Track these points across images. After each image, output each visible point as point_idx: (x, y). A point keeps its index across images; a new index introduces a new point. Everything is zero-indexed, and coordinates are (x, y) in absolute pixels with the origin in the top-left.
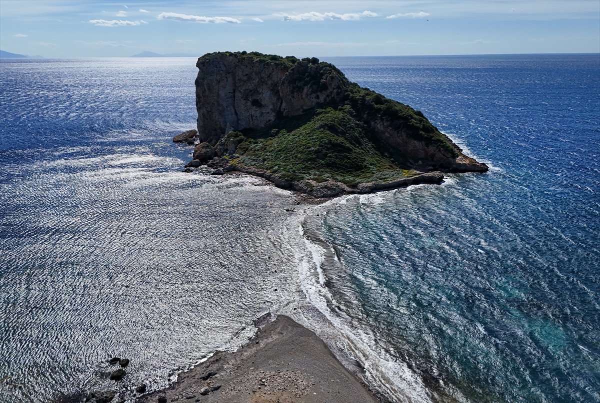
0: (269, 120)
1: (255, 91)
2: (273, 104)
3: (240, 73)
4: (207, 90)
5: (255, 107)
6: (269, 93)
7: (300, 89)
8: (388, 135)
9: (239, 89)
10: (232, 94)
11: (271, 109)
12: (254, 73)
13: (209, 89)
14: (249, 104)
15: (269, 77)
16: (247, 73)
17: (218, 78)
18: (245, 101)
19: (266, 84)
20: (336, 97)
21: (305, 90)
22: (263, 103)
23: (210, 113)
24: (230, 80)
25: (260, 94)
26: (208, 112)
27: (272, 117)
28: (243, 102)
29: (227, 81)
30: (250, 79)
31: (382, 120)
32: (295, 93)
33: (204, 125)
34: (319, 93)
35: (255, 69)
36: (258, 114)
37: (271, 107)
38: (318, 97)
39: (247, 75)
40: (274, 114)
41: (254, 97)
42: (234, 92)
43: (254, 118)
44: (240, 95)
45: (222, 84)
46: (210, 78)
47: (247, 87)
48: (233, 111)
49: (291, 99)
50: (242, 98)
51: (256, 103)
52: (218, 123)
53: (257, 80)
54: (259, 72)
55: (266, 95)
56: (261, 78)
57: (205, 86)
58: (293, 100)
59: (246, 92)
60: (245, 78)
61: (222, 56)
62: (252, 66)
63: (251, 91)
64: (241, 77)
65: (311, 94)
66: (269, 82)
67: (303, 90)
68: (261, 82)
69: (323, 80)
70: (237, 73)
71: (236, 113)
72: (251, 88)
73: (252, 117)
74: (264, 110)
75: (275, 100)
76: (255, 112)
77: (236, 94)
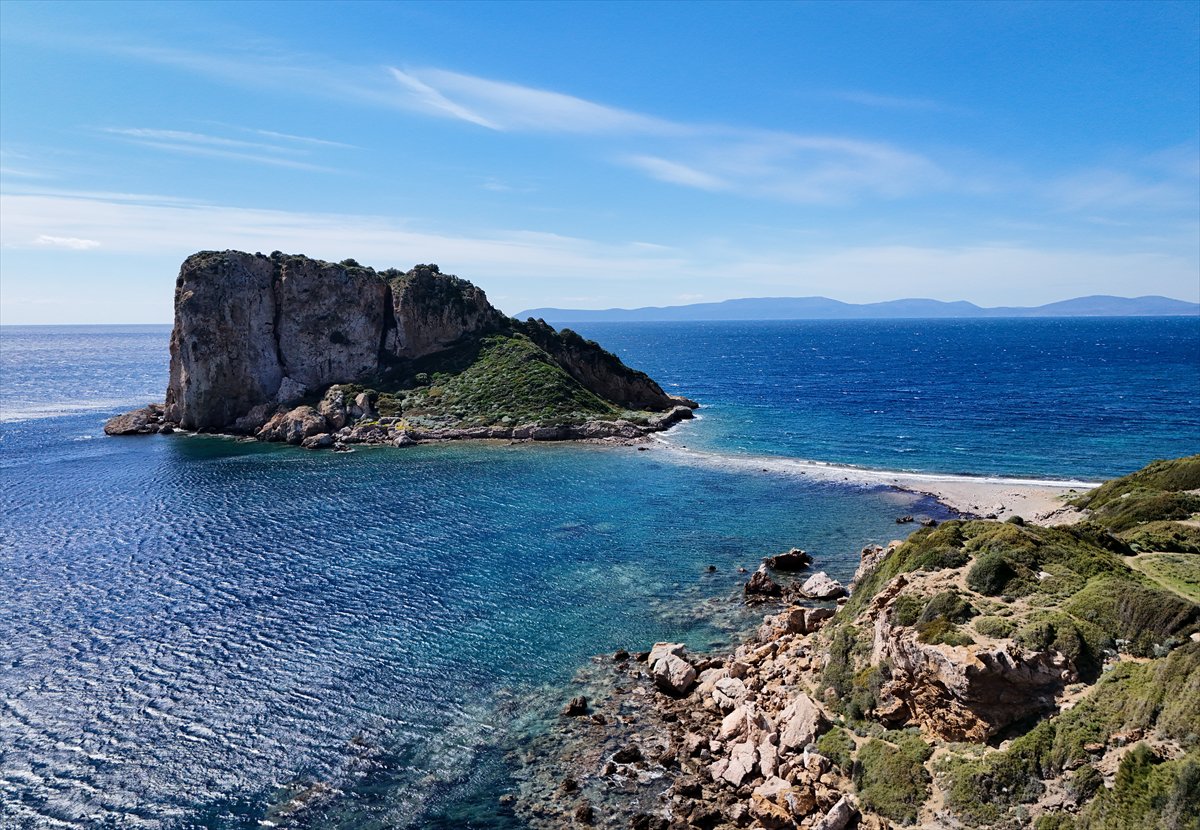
0: (365, 368)
1: (335, 318)
2: (370, 339)
3: (294, 288)
4: (228, 318)
5: (338, 345)
6: (363, 320)
7: (438, 310)
9: (293, 315)
10: (271, 327)
11: (368, 348)
12: (324, 288)
13: (234, 318)
14: (324, 339)
16: (306, 287)
17: (251, 296)
18: (312, 336)
19: (359, 305)
20: (492, 322)
21: (446, 312)
22: (350, 338)
23: (235, 363)
24: (267, 300)
25: (343, 322)
27: (370, 362)
28: (307, 338)
29: (262, 303)
30: (315, 295)
31: (569, 351)
32: (429, 317)
33: (214, 387)
34: (467, 317)
35: (326, 281)
36: (343, 358)
37: (367, 344)
38: (465, 323)
39: (306, 291)
40: (374, 356)
41: (334, 328)
42: (277, 322)
43: (334, 365)
44: (295, 328)
45: (255, 307)
46: (238, 296)
47: (311, 312)
48: (274, 357)
49: (419, 327)
50: (301, 331)
51: (338, 338)
52: (250, 381)
53: (334, 299)
54: (336, 286)
55: (358, 325)
56: (343, 295)
57: (227, 310)
58: (422, 329)
59: (312, 320)
60: (304, 297)
61: (246, 257)
62: (320, 276)
63: (324, 318)
64: (296, 294)
65: (456, 318)
66: (362, 302)
67: (443, 311)
68: (345, 302)
69: (466, 297)
70: (286, 289)
71: (281, 360)
72: (320, 312)
73: (330, 364)
74: (354, 350)
75: (372, 331)
76: (337, 353)
77: (283, 325)
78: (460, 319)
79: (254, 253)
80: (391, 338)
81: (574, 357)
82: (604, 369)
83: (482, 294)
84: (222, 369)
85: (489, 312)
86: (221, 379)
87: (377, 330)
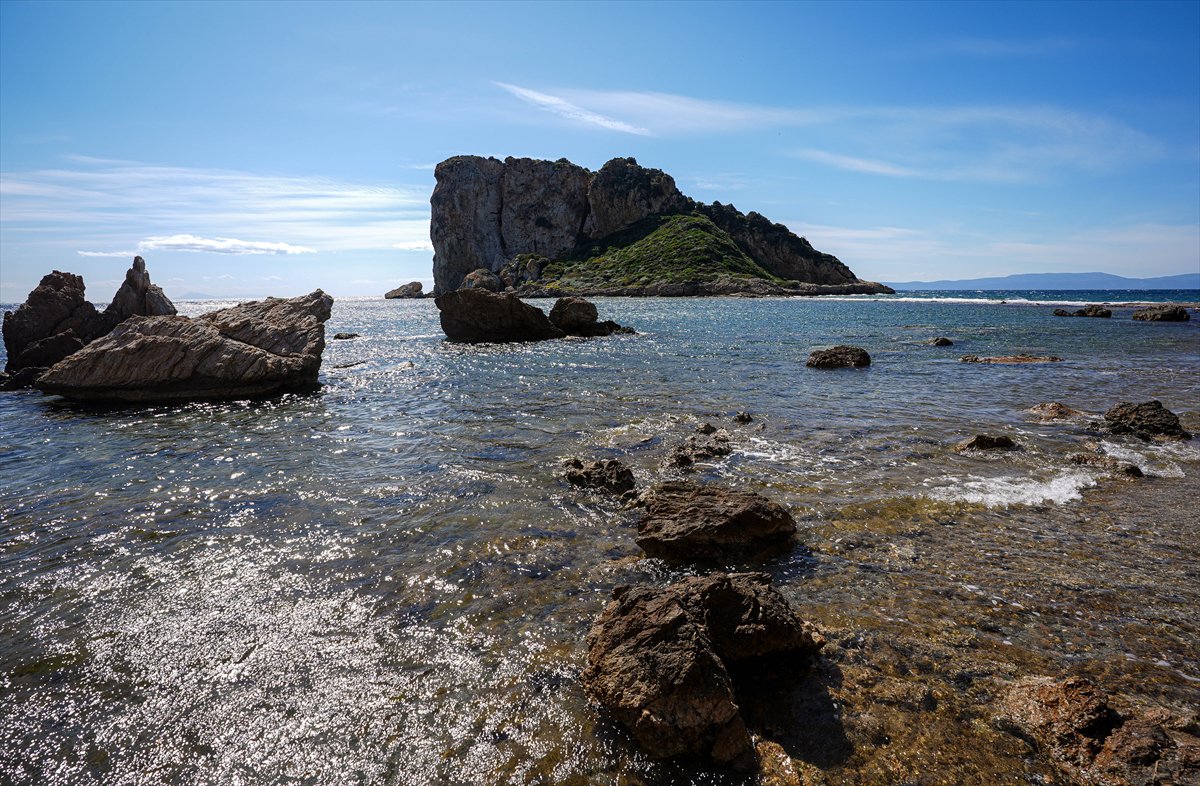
0: (564, 249)
1: (541, 206)
2: (570, 223)
3: (512, 182)
4: (457, 206)
5: (541, 228)
6: (564, 207)
7: (624, 194)
8: (762, 254)
9: (511, 205)
10: (495, 216)
11: (568, 231)
12: (536, 181)
13: (461, 205)
14: (531, 223)
15: (563, 183)
16: (523, 182)
17: (477, 188)
18: (523, 222)
19: (561, 193)
20: (677, 205)
21: (632, 194)
22: (553, 222)
23: (462, 242)
24: (493, 193)
25: (548, 209)
26: (459, 240)
27: (569, 243)
28: (519, 223)
29: (488, 195)
30: (528, 188)
31: (752, 232)
32: (616, 200)
33: (449, 263)
34: (652, 200)
35: (537, 175)
36: (546, 239)
37: (567, 228)
38: (649, 206)
39: (522, 184)
40: (571, 238)
41: (540, 214)
42: (500, 211)
43: (539, 246)
44: (512, 215)
45: (481, 199)
46: (464, 187)
47: (524, 202)
48: (497, 240)
49: (607, 209)
50: (516, 218)
51: (542, 222)
52: (475, 258)
53: (542, 190)
54: (545, 178)
55: (559, 211)
56: (550, 186)
57: (456, 200)
58: (610, 211)
59: (524, 208)
60: (520, 189)
61: (479, 159)
62: (533, 171)
63: (533, 206)
64: (514, 188)
65: (640, 200)
66: (564, 191)
67: (627, 194)
68: (551, 191)
69: (654, 182)
70: (507, 184)
71: (503, 244)
72: (530, 202)
73: (535, 244)
74: (555, 234)
75: (573, 217)
76: (541, 235)
77: (504, 214)
78: (644, 202)
79: (487, 158)
80: (588, 223)
81: (757, 238)
82: (786, 249)
83: (670, 180)
84: (452, 248)
85: (675, 196)
86: (453, 256)
87: (577, 217)
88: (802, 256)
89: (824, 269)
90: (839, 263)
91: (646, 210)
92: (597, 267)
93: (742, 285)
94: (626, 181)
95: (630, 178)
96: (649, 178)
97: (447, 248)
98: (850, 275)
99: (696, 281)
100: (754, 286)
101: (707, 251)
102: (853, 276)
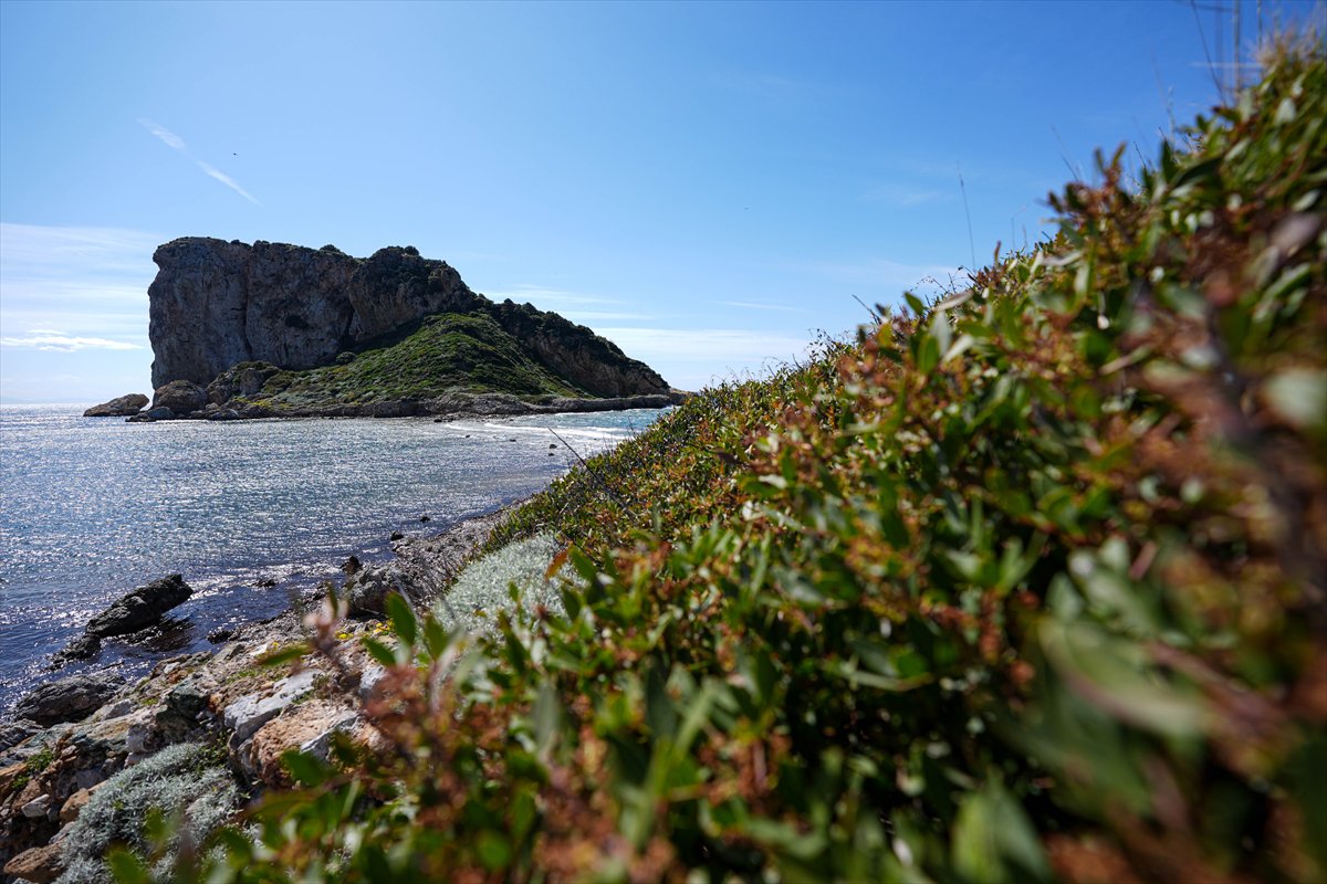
0: (325, 354)
1: (293, 301)
2: (331, 323)
3: (259, 271)
4: (179, 300)
5: (293, 329)
6: (323, 304)
7: (393, 290)
8: (560, 360)
9: (257, 300)
10: (238, 312)
11: (329, 333)
12: (288, 271)
13: (186, 298)
14: (280, 323)
15: (323, 275)
16: (272, 271)
17: (208, 278)
18: (270, 320)
19: (318, 287)
20: (459, 304)
21: (402, 290)
22: (310, 322)
23: (187, 346)
24: (234, 285)
25: (303, 306)
26: (182, 343)
27: (329, 348)
28: (266, 322)
29: (227, 288)
30: (279, 279)
31: (547, 335)
32: (382, 296)
33: (171, 371)
34: (428, 297)
35: (291, 264)
36: (300, 342)
37: (328, 329)
39: (273, 275)
40: (334, 341)
41: (292, 312)
42: (244, 308)
43: (291, 350)
44: (258, 312)
45: (215, 291)
46: (186, 276)
47: (274, 296)
48: (241, 344)
49: (372, 307)
50: (262, 315)
51: (295, 322)
53: (296, 282)
55: (317, 308)
56: (306, 278)
58: (376, 309)
59: (273, 304)
60: (269, 281)
62: (286, 260)
63: (283, 301)
64: (261, 279)
65: (412, 297)
66: (324, 285)
67: (397, 290)
68: (308, 284)
69: (433, 276)
70: (252, 273)
71: (248, 347)
72: (282, 296)
73: (286, 350)
74: (313, 335)
75: (336, 315)
76: (294, 338)
77: (248, 311)
78: (418, 300)
79: (229, 241)
80: (355, 324)
81: (552, 342)
82: (586, 355)
83: (453, 274)
84: (173, 351)
86: (176, 362)
87: (342, 315)
88: (605, 362)
89: (631, 377)
90: (649, 370)
91: (420, 308)
92: (333, 378)
93: (463, 403)
94: (397, 274)
95: (403, 271)
96: (428, 271)
97: (166, 352)
98: (659, 384)
99: (416, 397)
100: (478, 404)
101: (453, 360)
102: (665, 385)
